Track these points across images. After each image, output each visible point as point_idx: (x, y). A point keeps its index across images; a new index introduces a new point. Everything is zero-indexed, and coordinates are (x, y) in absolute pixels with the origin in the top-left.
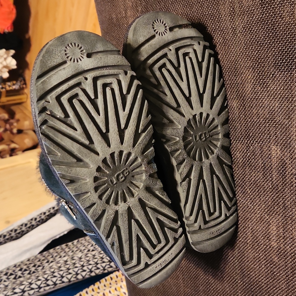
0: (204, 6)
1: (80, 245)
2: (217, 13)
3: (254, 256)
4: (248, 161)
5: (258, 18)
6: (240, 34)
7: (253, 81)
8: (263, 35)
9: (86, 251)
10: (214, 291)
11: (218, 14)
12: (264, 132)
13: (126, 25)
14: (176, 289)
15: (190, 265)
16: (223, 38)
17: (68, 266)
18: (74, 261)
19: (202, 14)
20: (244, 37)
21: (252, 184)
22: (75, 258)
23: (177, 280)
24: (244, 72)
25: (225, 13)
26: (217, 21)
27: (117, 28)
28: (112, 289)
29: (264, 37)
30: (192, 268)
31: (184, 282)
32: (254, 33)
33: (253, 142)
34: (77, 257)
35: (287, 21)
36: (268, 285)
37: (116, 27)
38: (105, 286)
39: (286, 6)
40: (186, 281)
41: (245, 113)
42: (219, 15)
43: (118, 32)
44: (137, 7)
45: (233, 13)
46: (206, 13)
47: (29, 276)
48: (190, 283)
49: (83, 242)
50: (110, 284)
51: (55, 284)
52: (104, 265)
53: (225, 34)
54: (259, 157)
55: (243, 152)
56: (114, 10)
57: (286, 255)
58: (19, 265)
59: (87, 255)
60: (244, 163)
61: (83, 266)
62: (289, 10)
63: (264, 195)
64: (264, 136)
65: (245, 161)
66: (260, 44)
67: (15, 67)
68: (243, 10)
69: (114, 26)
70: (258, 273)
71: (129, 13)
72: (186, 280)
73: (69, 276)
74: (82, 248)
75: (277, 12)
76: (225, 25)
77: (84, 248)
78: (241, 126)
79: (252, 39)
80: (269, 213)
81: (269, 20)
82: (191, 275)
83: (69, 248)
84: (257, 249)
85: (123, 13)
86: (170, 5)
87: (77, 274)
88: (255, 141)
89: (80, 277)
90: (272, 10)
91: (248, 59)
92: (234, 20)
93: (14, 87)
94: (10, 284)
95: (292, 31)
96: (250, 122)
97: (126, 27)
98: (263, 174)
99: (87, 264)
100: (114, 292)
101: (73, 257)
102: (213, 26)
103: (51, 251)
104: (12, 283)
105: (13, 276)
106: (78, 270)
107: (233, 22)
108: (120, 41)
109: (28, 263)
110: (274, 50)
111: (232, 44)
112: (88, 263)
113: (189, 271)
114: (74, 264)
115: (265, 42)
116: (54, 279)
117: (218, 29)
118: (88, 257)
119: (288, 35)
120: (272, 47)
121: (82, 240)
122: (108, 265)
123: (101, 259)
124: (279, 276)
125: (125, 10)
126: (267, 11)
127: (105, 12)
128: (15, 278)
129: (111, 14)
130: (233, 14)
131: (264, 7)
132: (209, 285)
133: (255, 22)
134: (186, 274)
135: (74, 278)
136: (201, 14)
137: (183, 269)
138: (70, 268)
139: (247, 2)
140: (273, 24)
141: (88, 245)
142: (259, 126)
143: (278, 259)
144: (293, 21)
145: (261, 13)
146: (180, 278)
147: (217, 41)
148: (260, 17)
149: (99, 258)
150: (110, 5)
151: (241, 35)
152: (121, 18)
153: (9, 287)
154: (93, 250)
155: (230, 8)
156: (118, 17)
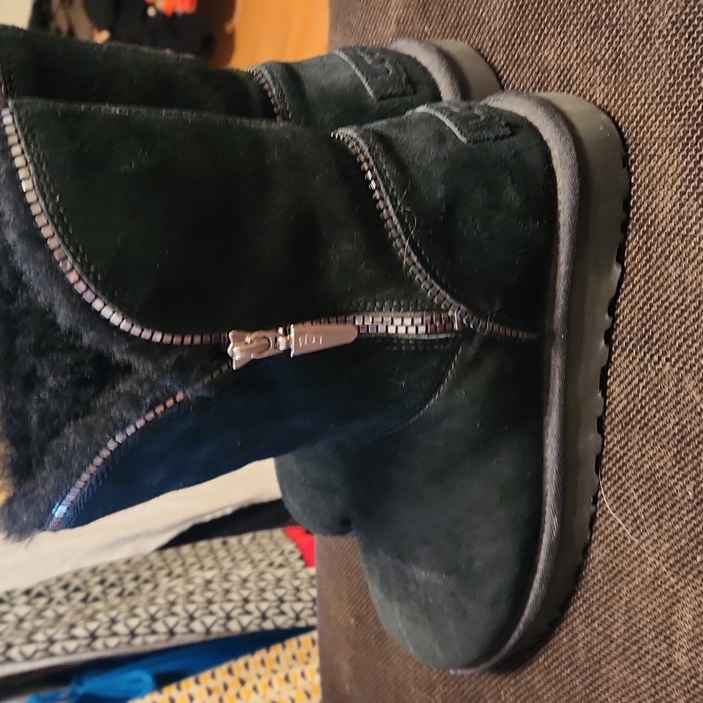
1: (255, 548)
4: (638, 412)
6: (661, 40)
7: (678, 183)
9: (263, 566)
12: (692, 335)
16: (615, 49)
17: (209, 595)
18: (227, 585)
20: (672, 51)
21: (641, 477)
22: (234, 577)
24: (660, 152)
33: (660, 358)
34: (239, 576)
38: (294, 657)
41: (648, 271)
47: (117, 601)
49: (265, 541)
50: (308, 655)
51: (171, 633)
52: (298, 606)
53: (621, 37)
54: (671, 405)
55: (630, 383)
58: (103, 571)
59: (262, 576)
60: (628, 414)
61: (246, 601)
63: (672, 516)
64: (689, 347)
65: (632, 410)
73: (209, 620)
74: (258, 556)
77: (261, 556)
78: (632, 308)
80: (680, 570)
83: (228, 551)
84: (635, 661)
87: (229, 618)
88: (664, 359)
89: (234, 627)
91: (673, 115)
94: (69, 614)
96: (657, 300)
98: (675, 456)
99: (258, 598)
101: (228, 575)
102: (593, 13)
103: (186, 549)
104: (74, 610)
105: (80, 596)
106: (234, 608)
109: (124, 568)
111: (637, 69)
112: (259, 595)
114: (227, 591)
116: (172, 621)
118: (263, 580)
121: (263, 537)
122: (308, 608)
123: (293, 592)
128: (84, 600)
135: (220, 626)
138: (214, 599)
141: (273, 551)
142: (680, 316)
149: (290, 587)
151: (662, 43)
153: (65, 619)
154: (281, 566)
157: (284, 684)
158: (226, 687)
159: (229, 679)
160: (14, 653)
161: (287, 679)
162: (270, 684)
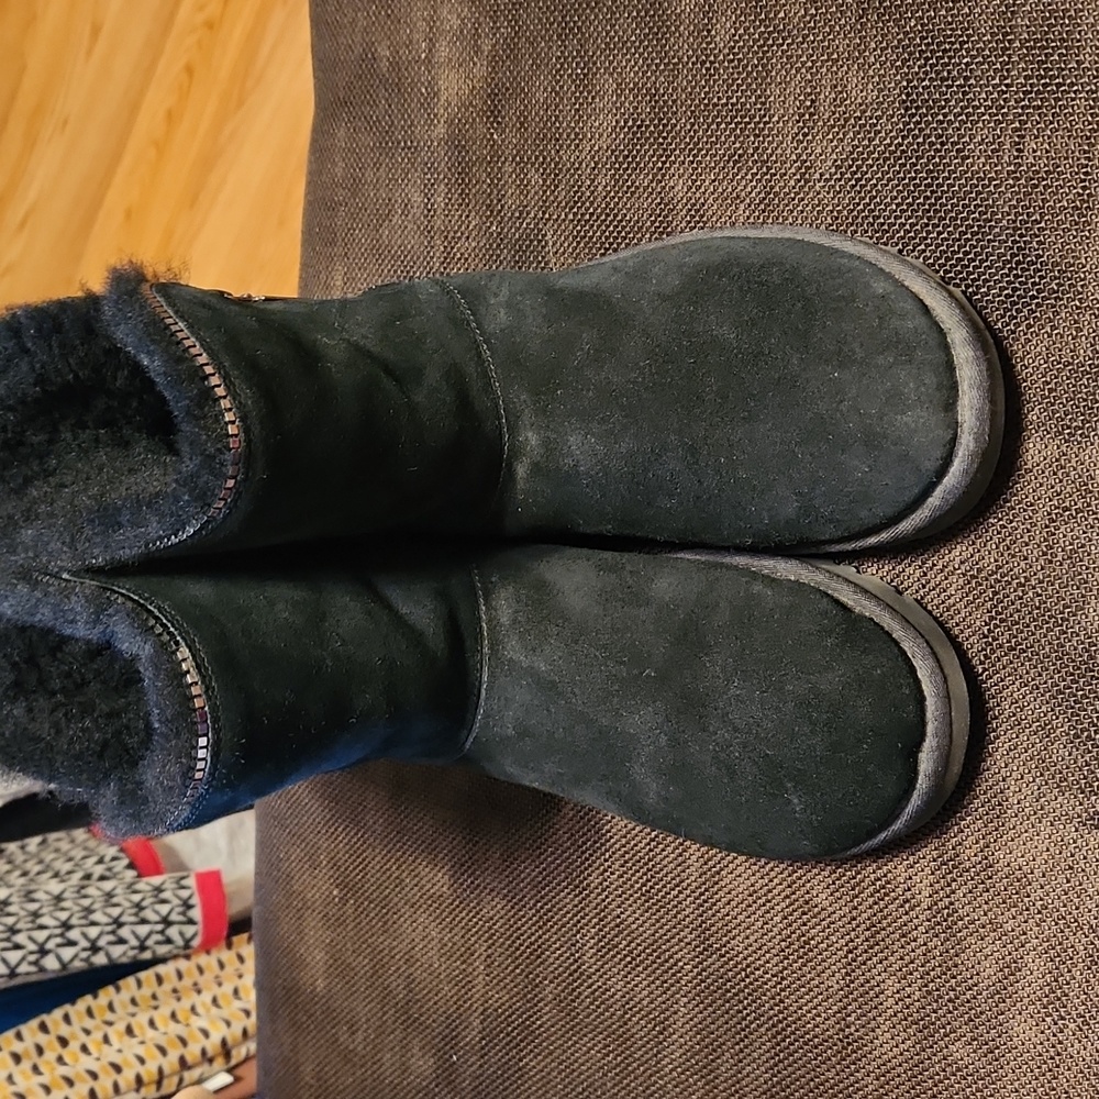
0: (717, 77)
1: (52, 856)
2: (759, 106)
3: (752, 886)
5: (890, 145)
8: (896, 198)
9: (76, 878)
10: (595, 1000)
11: (760, 110)
13: (426, 89)
14: (456, 994)
15: (522, 913)
16: (765, 188)
17: (9, 920)
18: (33, 907)
19: (706, 101)
20: (835, 197)
22: (40, 895)
23: (464, 962)
25: (782, 111)
26: (754, 130)
27: (390, 94)
28: (161, 1016)
29: (898, 205)
30: (526, 922)
31: (489, 970)
32: (869, 188)
34: (47, 893)
35: (976, 168)
36: (783, 979)
37: (386, 90)
38: (134, 1002)
39: (981, 125)
40: (499, 966)
42: (762, 112)
43: (390, 106)
44: (480, 37)
45: (811, 115)
46: (719, 99)
48: (513, 971)
49: (65, 846)
50: (154, 997)
52: (143, 930)
53: (773, 175)
56: (389, 33)
57: (858, 884)
59: (84, 892)
61: (66, 926)
62: (987, 137)
66: (883, 224)
68: (844, 113)
69: (378, 87)
70: (756, 941)
71: (443, 51)
72: (496, 964)
73: (13, 957)
74: (63, 867)
75: (952, 137)
76: (776, 149)
77: (68, 866)
79: (858, 204)
81: (922, 158)
82: (521, 945)
83: (10, 862)
85: (420, 47)
86: (599, 53)
87: (43, 952)
89: (51, 963)
90: (936, 129)
92: (810, 137)
95: (988, 200)
97: (422, 94)
99: (83, 922)
100: (166, 1025)
101: (31, 892)
102: (738, 145)
106: (49, 938)
107: (805, 144)
108: (390, 137)
110: (924, 251)
111: (792, 212)
112: (84, 917)
113: (514, 932)
114: (36, 915)
115: (899, 221)
117: (752, 155)
118: (85, 897)
119: (974, 213)
120: (917, 241)
121: (59, 840)
122: (157, 932)
123: (134, 911)
124: (826, 950)
125: (431, 40)
126: (921, 130)
127: (351, 31)
129: (373, 43)
130: (809, 120)
131: (913, 115)
132: (578, 978)
133: (876, 155)
134: (503, 943)
135: (31, 963)
136: (704, 99)
137: (494, 924)
138: (18, 926)
139: (862, 92)
140: (932, 172)
141: (84, 858)
143: (832, 895)
144: (996, 172)
145: (902, 131)
146: (476, 955)
147: (743, 194)
148: (896, 142)
149: (127, 904)
150: (374, 13)
151: (824, 187)
152: (410, 62)
154: (102, 878)
155: (802, 98)
156: (400, 58)
157: (126, 1038)
158: (40, 1050)
159: (42, 1039)
161: (129, 1031)
162: (106, 1040)
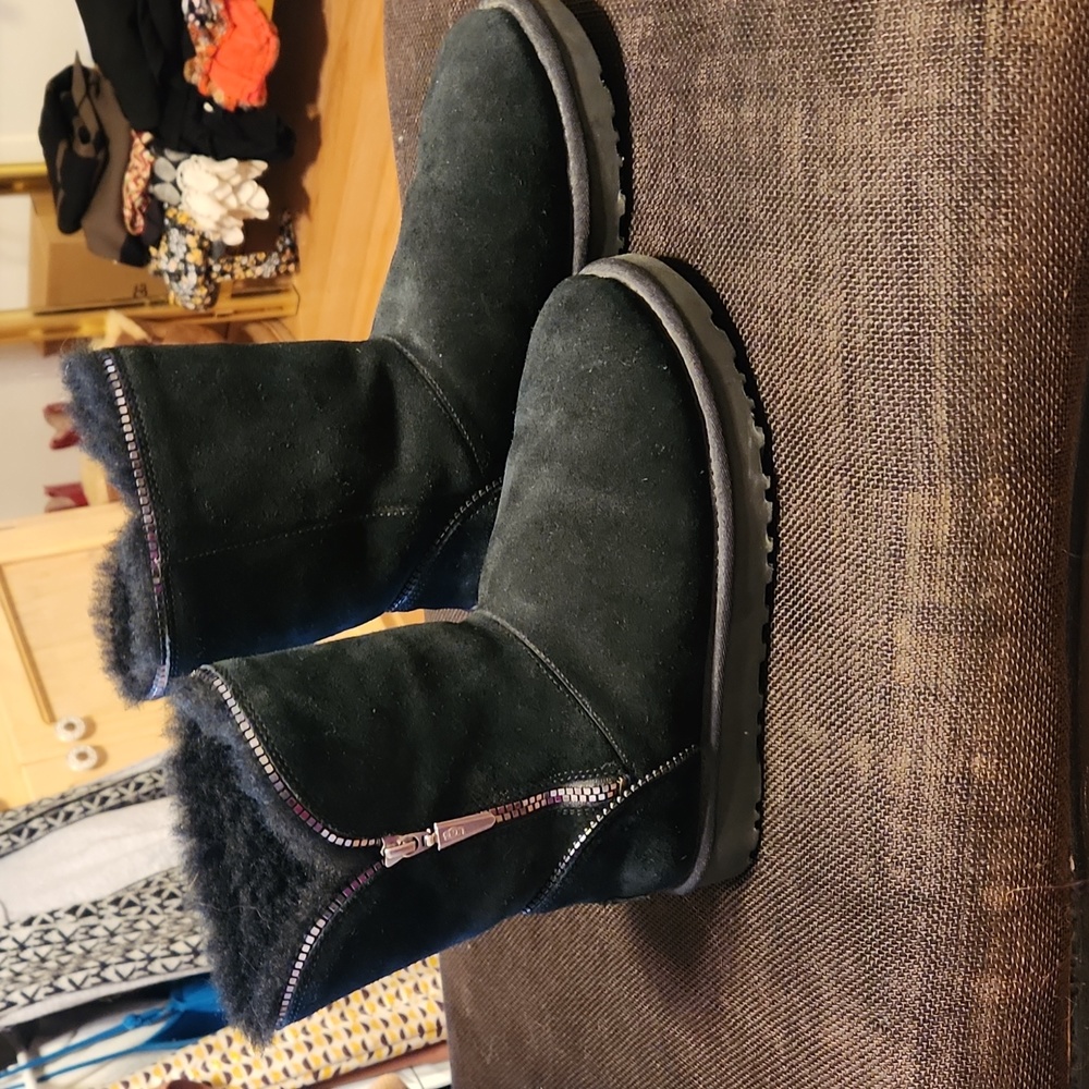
67: (265, 215)
93: (259, 271)
94: (165, 925)
104: (171, 920)
105: (175, 903)
128: (181, 908)
153: (162, 931)
160: (109, 973)
161: (416, 988)
162: (398, 994)
